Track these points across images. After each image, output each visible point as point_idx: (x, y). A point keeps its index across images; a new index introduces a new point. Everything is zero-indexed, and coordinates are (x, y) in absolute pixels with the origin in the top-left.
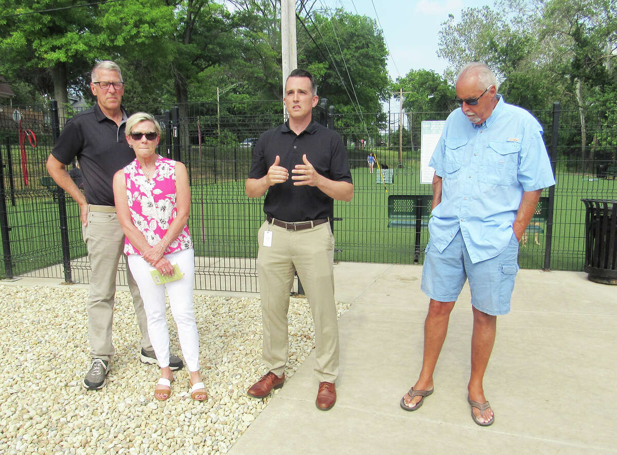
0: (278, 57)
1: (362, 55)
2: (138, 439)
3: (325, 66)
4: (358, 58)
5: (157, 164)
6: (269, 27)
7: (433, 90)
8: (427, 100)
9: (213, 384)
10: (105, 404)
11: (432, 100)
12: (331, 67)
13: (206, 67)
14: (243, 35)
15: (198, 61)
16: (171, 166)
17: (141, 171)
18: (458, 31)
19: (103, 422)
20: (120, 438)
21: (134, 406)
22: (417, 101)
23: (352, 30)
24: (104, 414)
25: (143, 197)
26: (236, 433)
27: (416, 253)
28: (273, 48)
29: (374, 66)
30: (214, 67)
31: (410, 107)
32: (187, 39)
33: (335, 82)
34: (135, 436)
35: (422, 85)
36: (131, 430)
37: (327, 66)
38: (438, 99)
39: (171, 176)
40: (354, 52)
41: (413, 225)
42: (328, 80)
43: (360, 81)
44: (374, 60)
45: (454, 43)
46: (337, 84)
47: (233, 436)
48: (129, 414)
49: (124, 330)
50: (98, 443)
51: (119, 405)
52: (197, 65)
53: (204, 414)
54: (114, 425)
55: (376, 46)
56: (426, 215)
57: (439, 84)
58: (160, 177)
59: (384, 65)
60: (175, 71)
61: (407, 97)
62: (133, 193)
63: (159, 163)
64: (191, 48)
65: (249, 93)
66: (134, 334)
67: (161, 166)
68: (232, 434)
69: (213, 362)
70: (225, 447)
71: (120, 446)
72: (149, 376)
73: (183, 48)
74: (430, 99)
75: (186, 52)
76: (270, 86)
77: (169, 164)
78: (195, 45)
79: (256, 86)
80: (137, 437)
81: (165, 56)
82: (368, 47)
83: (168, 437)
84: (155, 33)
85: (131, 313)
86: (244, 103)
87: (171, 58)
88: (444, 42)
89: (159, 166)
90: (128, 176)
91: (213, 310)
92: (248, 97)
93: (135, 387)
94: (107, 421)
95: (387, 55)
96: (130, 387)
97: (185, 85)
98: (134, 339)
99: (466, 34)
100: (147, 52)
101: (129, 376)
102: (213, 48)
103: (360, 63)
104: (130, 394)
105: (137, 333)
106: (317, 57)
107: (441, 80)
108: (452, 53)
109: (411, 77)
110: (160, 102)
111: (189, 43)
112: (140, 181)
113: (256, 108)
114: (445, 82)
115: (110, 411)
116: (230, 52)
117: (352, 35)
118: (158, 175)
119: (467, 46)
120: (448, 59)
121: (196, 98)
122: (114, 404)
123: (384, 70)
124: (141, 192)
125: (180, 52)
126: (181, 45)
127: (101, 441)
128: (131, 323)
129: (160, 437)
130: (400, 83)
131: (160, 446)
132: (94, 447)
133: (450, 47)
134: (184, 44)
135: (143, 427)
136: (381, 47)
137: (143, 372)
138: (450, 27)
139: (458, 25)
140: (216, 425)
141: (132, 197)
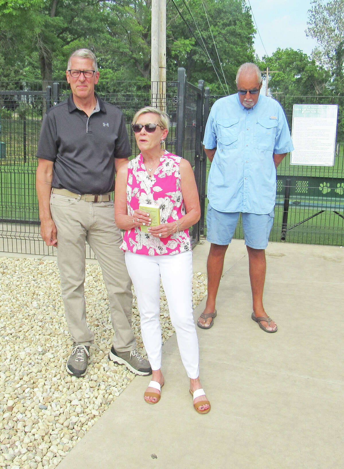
0: (143, 32)
1: (229, 32)
2: (41, 382)
3: (191, 42)
4: (224, 36)
5: (162, 160)
6: (135, 2)
7: (300, 70)
8: (294, 79)
9: (102, 339)
10: (7, 352)
11: (299, 81)
12: (197, 44)
13: (72, 41)
14: (108, 8)
15: (64, 34)
16: (176, 163)
17: (143, 166)
18: (328, 10)
19: (8, 366)
20: (25, 380)
21: (34, 355)
22: (283, 81)
23: (220, 7)
24: (8, 360)
25: (142, 193)
26: (126, 380)
27: (283, 231)
28: (138, 23)
29: (240, 44)
30: (79, 40)
31: (276, 87)
32: (53, 12)
33: (200, 59)
34: (38, 379)
35: (288, 64)
36: (33, 374)
37: (194, 43)
38: (305, 79)
39: (173, 174)
40: (221, 29)
41: (281, 204)
42: (193, 57)
43: (226, 59)
44: (241, 38)
45: (324, 23)
46: (202, 61)
47: (123, 383)
48: (30, 361)
49: (15, 291)
50: (6, 384)
51: (20, 353)
52: (62, 38)
53: (96, 364)
54: (18, 370)
55: (244, 23)
56: (294, 195)
57: (306, 64)
58: (163, 174)
59: (251, 43)
60: (40, 44)
61: (273, 77)
62: (133, 189)
63: (164, 159)
64: (59, 21)
65: (113, 68)
66: (25, 295)
67: (166, 163)
68: (122, 381)
69: (100, 320)
70: (117, 391)
71: (26, 386)
72: (44, 331)
73: (50, 20)
74: (296, 79)
75: (52, 25)
76: (134, 61)
77: (174, 160)
78: (62, 18)
79: (121, 60)
80: (40, 380)
81: (32, 29)
82: (235, 24)
83: (66, 381)
84: (23, 5)
85: (19, 276)
86: (107, 78)
87: (38, 31)
88: (314, 21)
89: (163, 162)
90: (130, 171)
91: (94, 276)
92: (111, 72)
93: (32, 339)
94: (11, 366)
95: (255, 33)
96: (27, 339)
97: (50, 58)
98: (25, 299)
99: (336, 13)
100: (15, 24)
101: (26, 330)
102: (79, 21)
103: (226, 40)
104: (29, 345)
105: (27, 294)
106: (184, 33)
107: (309, 60)
108: (321, 32)
109: (278, 55)
110: (22, 74)
111: (56, 16)
112: (142, 177)
113: (119, 84)
114: (313, 62)
115: (13, 358)
116: (96, 26)
117: (219, 12)
118: (161, 172)
119: (337, 25)
120: (316, 39)
121: (59, 72)
122: (16, 352)
123: (251, 47)
124: (142, 188)
125: (47, 25)
126: (47, 16)
127: (8, 382)
128: (20, 286)
129: (59, 381)
130: (266, 62)
131: (60, 388)
132: (3, 386)
133: (320, 27)
134: (50, 16)
135: (43, 372)
136: (249, 25)
137: (38, 327)
138: (320, 6)
139: (328, 4)
140: (108, 373)
141: (132, 192)
